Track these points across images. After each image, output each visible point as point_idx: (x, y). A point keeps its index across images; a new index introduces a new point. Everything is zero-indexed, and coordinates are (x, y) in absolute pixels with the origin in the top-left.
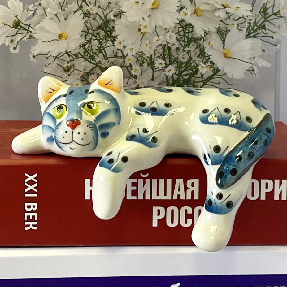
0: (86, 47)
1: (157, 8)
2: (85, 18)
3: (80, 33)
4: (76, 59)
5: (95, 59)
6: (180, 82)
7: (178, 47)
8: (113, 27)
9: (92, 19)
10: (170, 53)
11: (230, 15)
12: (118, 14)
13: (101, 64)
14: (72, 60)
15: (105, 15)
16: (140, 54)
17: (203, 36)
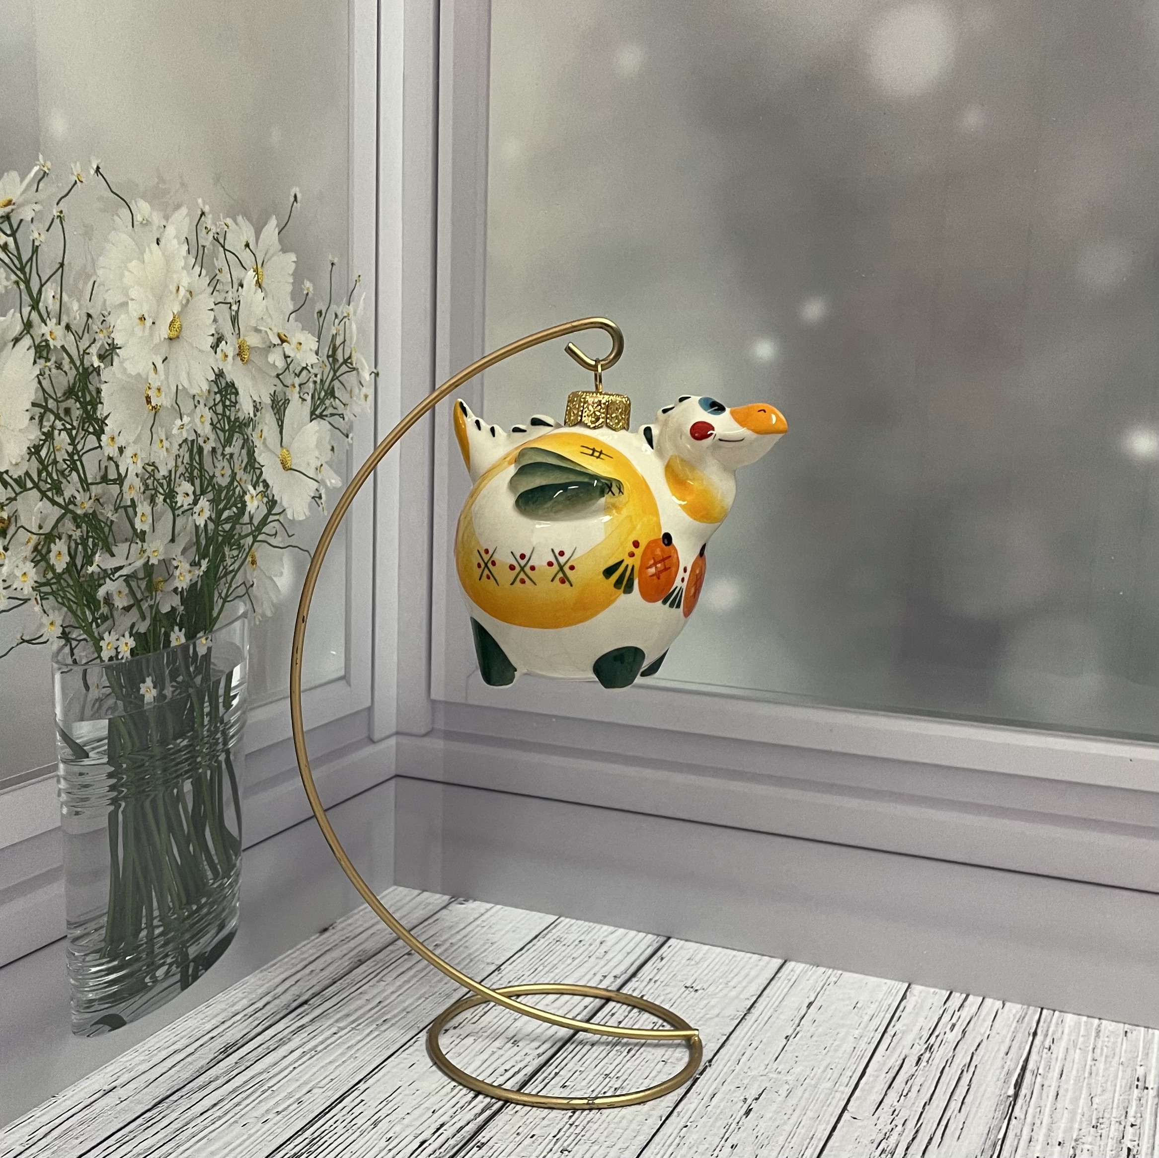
0: (43, 453)
1: (178, 337)
2: (38, 360)
3: (27, 410)
4: (21, 492)
5: (62, 491)
6: (217, 540)
7: (214, 445)
8: (99, 391)
9: (53, 366)
10: (201, 463)
11: (289, 360)
12: (107, 350)
13: (75, 505)
14: (11, 500)
15: (81, 353)
16: (150, 469)
17: (252, 415)
